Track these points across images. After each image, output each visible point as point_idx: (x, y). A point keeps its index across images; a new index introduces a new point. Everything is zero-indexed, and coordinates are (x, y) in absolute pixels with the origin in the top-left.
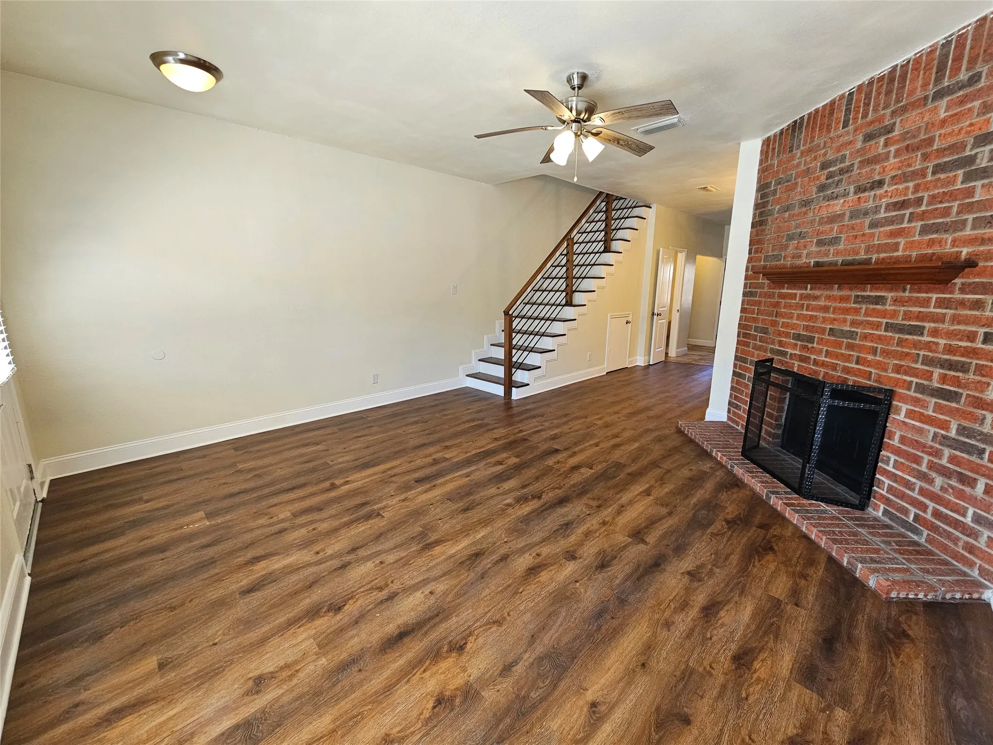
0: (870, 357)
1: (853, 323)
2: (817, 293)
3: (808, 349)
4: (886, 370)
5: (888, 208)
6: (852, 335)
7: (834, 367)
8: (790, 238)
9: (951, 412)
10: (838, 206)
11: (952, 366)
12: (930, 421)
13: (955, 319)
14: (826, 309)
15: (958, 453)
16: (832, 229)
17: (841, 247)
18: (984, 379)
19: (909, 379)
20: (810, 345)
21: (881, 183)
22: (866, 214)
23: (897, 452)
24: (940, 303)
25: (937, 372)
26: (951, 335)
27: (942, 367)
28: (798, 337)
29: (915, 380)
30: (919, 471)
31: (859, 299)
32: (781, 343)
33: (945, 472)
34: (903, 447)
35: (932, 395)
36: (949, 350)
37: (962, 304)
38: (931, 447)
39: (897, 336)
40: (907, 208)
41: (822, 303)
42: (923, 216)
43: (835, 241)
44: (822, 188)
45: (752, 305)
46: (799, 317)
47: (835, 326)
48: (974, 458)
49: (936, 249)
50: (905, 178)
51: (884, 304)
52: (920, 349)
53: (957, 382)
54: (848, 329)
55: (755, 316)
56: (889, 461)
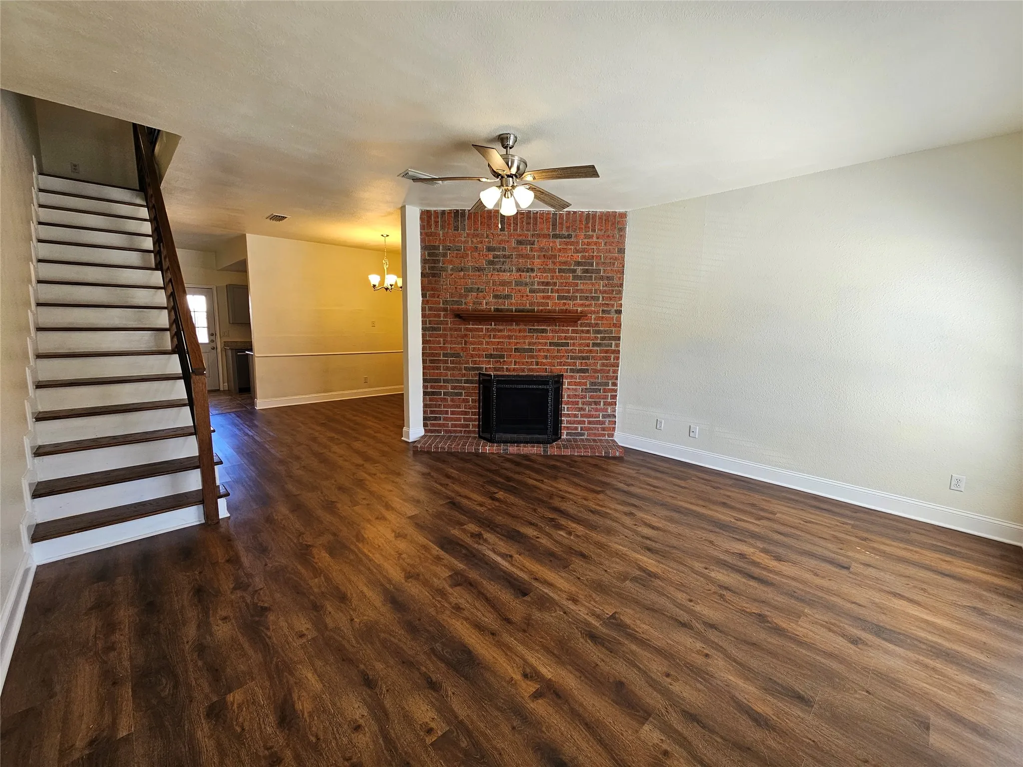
0: (544, 361)
1: (530, 344)
2: (501, 327)
3: (501, 363)
4: (554, 366)
5: (539, 283)
6: (531, 350)
7: (523, 370)
8: (471, 290)
9: (587, 377)
10: (506, 276)
11: (583, 358)
12: (579, 384)
13: (581, 338)
14: (510, 337)
15: (592, 394)
16: (504, 290)
17: (513, 301)
18: (596, 361)
19: (566, 367)
20: (502, 360)
21: (532, 270)
22: (526, 284)
23: (568, 403)
24: (574, 331)
25: (578, 362)
26: (580, 345)
27: (580, 359)
28: (491, 356)
29: (569, 367)
30: (579, 408)
31: (530, 331)
32: (475, 362)
33: (590, 404)
34: (570, 400)
35: (578, 373)
36: (580, 351)
37: (582, 331)
38: (582, 395)
39: (556, 348)
40: (550, 286)
41: (506, 333)
42: (557, 291)
43: (508, 297)
44: (491, 263)
45: (436, 337)
46: (488, 343)
47: (518, 346)
48: (598, 393)
49: (567, 307)
50: (545, 271)
51: (547, 333)
52: (569, 353)
53: (586, 364)
54: (527, 347)
55: (442, 345)
56: (565, 409)
